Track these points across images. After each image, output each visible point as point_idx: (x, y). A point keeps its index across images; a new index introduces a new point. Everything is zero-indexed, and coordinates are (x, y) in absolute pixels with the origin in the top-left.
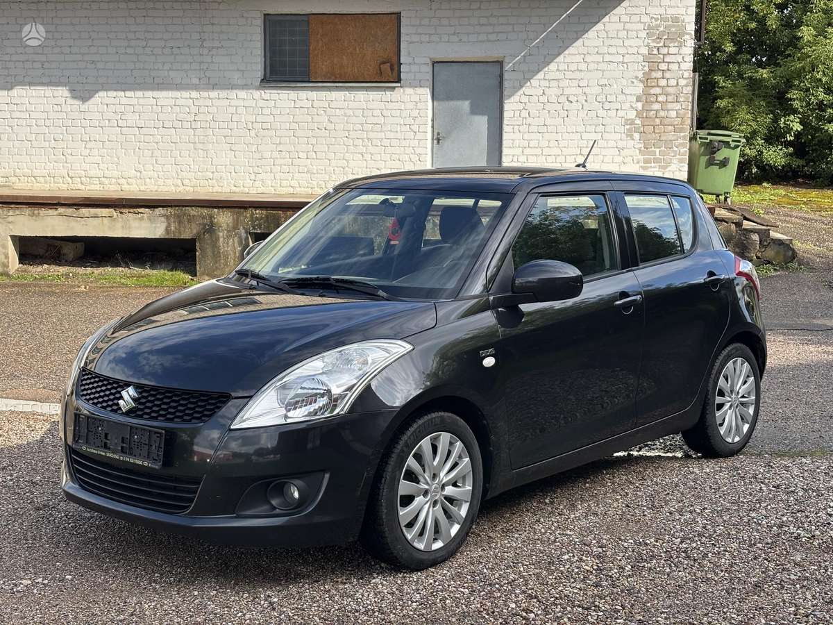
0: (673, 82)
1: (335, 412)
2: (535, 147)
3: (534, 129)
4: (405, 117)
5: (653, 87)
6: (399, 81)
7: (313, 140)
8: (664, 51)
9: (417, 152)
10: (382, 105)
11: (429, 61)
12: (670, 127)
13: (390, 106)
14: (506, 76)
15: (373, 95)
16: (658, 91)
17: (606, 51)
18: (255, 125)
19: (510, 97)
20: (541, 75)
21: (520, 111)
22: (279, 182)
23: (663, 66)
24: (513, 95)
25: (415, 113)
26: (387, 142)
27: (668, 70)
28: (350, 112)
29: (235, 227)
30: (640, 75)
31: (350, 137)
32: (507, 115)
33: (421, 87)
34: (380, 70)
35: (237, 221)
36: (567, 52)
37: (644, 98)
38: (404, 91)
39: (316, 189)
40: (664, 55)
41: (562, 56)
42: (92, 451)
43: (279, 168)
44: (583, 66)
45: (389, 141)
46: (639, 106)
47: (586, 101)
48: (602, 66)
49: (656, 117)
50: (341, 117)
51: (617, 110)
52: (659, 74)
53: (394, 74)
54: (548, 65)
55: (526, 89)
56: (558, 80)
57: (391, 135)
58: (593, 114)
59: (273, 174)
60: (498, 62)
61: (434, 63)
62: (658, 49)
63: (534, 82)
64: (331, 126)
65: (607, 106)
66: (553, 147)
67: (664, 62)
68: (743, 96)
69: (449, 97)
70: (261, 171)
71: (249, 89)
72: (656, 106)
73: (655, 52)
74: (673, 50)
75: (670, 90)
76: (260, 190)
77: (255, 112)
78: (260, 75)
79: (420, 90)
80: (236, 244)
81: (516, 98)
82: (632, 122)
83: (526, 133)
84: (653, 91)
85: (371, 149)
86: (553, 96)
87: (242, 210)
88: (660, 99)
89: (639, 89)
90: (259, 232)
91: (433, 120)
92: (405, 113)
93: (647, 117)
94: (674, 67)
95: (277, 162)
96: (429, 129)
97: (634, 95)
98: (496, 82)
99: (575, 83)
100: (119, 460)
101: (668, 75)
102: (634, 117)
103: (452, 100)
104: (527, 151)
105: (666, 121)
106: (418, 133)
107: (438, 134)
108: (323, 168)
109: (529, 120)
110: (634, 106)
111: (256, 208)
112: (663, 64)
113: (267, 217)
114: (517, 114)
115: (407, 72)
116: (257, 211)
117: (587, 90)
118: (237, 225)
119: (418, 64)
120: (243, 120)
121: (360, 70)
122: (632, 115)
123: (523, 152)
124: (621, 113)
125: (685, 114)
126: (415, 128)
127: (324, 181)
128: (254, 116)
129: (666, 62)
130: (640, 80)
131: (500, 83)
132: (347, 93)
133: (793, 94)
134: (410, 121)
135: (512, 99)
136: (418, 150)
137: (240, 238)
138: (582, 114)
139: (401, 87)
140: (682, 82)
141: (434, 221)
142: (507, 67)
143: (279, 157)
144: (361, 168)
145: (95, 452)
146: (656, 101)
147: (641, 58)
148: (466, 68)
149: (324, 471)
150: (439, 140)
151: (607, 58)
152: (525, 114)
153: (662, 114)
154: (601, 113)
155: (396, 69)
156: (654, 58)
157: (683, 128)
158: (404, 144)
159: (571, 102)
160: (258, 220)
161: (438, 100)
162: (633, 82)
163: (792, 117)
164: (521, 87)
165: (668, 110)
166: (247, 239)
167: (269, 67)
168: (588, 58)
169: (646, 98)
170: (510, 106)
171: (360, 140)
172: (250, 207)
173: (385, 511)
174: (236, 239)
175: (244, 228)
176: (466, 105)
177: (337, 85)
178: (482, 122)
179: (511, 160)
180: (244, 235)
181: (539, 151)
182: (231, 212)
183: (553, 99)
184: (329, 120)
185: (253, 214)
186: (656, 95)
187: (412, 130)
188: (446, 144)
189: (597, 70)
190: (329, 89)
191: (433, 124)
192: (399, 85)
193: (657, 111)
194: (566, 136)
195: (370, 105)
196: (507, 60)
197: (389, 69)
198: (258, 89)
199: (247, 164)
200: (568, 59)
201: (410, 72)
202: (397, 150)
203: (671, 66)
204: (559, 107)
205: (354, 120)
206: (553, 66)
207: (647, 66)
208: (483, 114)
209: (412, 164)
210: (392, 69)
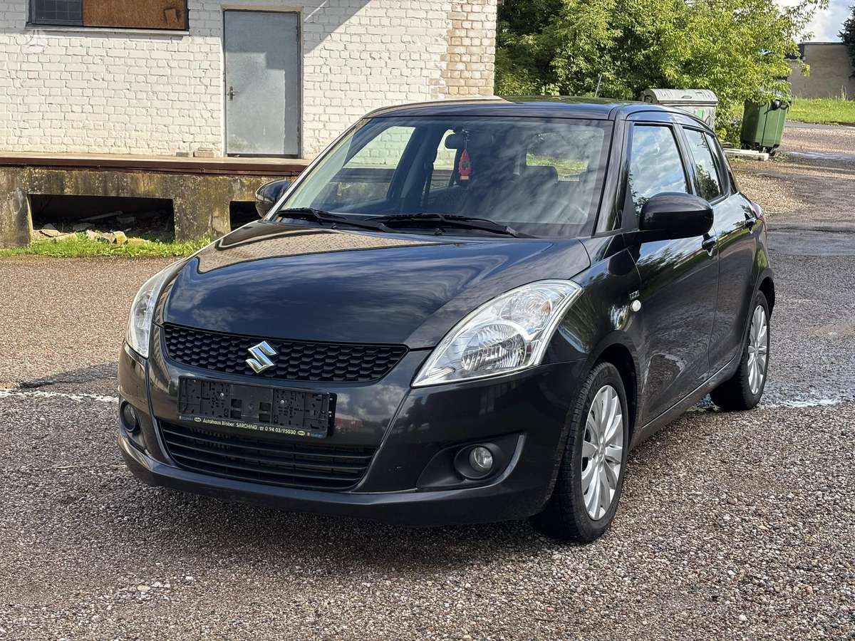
0: (477, 42)
1: (530, 363)
2: (337, 106)
3: (336, 86)
4: (195, 69)
5: (457, 46)
6: (187, 28)
7: (89, 92)
8: (468, 8)
9: (209, 108)
10: (168, 55)
11: (219, 8)
12: (474, 88)
13: (177, 56)
14: (305, 28)
15: (158, 44)
16: (462, 50)
17: (409, 7)
18: (20, 74)
19: (310, 51)
20: (342, 29)
21: (321, 66)
22: (49, 138)
23: (467, 25)
24: (313, 49)
25: (206, 65)
26: (173, 97)
27: (472, 28)
28: (130, 62)
29: (11, 188)
30: (444, 33)
31: (132, 89)
32: (307, 70)
33: (211, 36)
34: (165, 15)
35: (13, 181)
36: (368, 5)
37: (448, 57)
38: (193, 40)
39: (94, 147)
40: (468, 12)
41: (363, 10)
42: (212, 422)
43: (49, 123)
44: (386, 21)
45: (177, 94)
46: (444, 65)
47: (389, 58)
48: (406, 22)
49: (461, 78)
50: (121, 67)
51: (421, 69)
52: (463, 33)
53: (180, 21)
54: (349, 18)
55: (327, 43)
56: (360, 35)
57: (178, 88)
58: (396, 72)
59: (42, 130)
60: (294, 12)
61: (224, 12)
62: (462, 6)
63: (335, 36)
64: (109, 77)
65: (411, 64)
66: (357, 107)
67: (467, 20)
68: (506, 63)
69: (243, 49)
70: (27, 126)
71: (12, 33)
72: (461, 66)
73: (459, 9)
74: (476, 8)
75: (474, 49)
76: (27, 148)
77: (20, 59)
78: (25, 17)
79: (209, 40)
80: (12, 208)
81: (316, 52)
82: (437, 83)
83: (327, 90)
84: (457, 50)
85: (157, 103)
86: (355, 51)
87: (18, 169)
88: (464, 59)
89: (443, 48)
90: (40, 193)
91: (225, 74)
92: (194, 65)
93: (451, 78)
94: (478, 25)
95: (47, 116)
96: (222, 83)
97: (438, 53)
98: (294, 34)
99: (378, 39)
100: (258, 431)
101: (471, 34)
102: (438, 77)
103: (246, 51)
104: (329, 110)
105: (471, 82)
106: (209, 87)
107: (231, 89)
108: (101, 123)
109: (331, 77)
110: (439, 65)
111: (35, 166)
112: (467, 22)
113: (48, 177)
114: (318, 69)
115: (196, 20)
116: (37, 171)
117: (390, 47)
118: (13, 186)
119: (209, 11)
120: (5, 68)
121: (141, 15)
122: (437, 74)
123: (325, 111)
124: (425, 72)
125: (489, 76)
126: (207, 81)
127: (102, 138)
128: (19, 64)
129: (470, 20)
130: (444, 38)
131: (298, 35)
132: (128, 40)
133: (558, 62)
134: (199, 73)
135: (311, 54)
136: (210, 106)
137: (16, 201)
138: (386, 72)
139: (189, 35)
140: (486, 42)
141: (241, 181)
142: (306, 18)
143: (48, 110)
144: (145, 124)
145: (216, 423)
146: (461, 61)
147: (445, 16)
148: (260, 17)
149: (520, 432)
150: (232, 95)
151: (410, 13)
152: (325, 70)
153: (467, 74)
154: (406, 72)
155: (183, 15)
156: (458, 16)
157: (488, 90)
158: (195, 98)
159: (374, 59)
160: (37, 180)
161: (231, 51)
162: (437, 40)
163: (552, 86)
164: (321, 40)
165: (472, 71)
166: (24, 201)
167: (34, 8)
168: (391, 13)
169: (450, 57)
170: (311, 61)
171: (144, 93)
172: (27, 166)
173: (573, 476)
174: (12, 202)
175: (21, 189)
176: (261, 58)
177: (116, 30)
178: (278, 78)
179: (312, 119)
180: (21, 198)
181: (341, 110)
182: (5, 171)
183: (356, 55)
184: (107, 70)
185: (31, 172)
186: (461, 55)
187: (202, 83)
188: (241, 99)
189: (400, 25)
190: (107, 35)
191: (225, 78)
192: (188, 33)
193: (461, 71)
194: (370, 95)
195: (155, 54)
196: (305, 10)
197: (175, 17)
198: (24, 32)
199: (11, 118)
200: (370, 13)
201: (200, 19)
202: (186, 105)
203: (475, 25)
204: (362, 63)
205: (136, 70)
206: (354, 20)
207: (451, 23)
208: (280, 69)
209: (203, 121)
210: (178, 16)
